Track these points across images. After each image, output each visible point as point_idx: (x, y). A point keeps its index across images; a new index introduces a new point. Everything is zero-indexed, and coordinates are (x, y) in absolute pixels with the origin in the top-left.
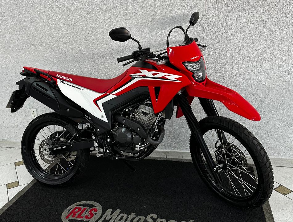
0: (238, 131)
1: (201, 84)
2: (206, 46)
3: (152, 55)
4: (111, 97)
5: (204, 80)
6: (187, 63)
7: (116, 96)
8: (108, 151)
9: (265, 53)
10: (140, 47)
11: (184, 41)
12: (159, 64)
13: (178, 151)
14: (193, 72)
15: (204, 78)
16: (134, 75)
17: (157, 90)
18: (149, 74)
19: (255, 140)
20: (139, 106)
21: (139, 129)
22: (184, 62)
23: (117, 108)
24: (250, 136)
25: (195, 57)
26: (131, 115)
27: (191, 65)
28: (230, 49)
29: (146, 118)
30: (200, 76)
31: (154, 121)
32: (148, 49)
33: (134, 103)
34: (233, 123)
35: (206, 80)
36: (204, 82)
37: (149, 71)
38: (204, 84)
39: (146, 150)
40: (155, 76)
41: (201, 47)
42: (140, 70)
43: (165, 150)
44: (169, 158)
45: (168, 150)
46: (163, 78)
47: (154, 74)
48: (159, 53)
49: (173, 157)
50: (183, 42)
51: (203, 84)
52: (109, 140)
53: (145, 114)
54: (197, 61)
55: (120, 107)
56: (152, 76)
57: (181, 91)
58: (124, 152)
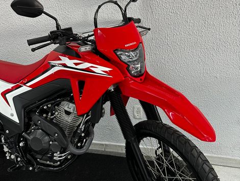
0: (184, 150)
1: (138, 80)
2: (149, 29)
3: (75, 38)
4: (24, 89)
5: (142, 75)
6: (121, 51)
7: (31, 89)
8: (19, 159)
9: (218, 41)
10: (58, 26)
11: (123, 21)
12: (82, 51)
13: (118, 144)
14: (128, 63)
15: (143, 72)
16: (53, 63)
17: (82, 84)
18: (70, 63)
19: (206, 164)
20: (60, 103)
21: (57, 135)
22: (117, 50)
23: (32, 104)
24: (199, 158)
25: (131, 44)
26: (50, 114)
27: (127, 53)
28: (178, 33)
29: (69, 119)
30: (137, 69)
31: (80, 122)
32: (70, 29)
33: (53, 100)
34: (178, 137)
35: (145, 74)
36: (143, 78)
37: (70, 59)
38: (143, 80)
39: (69, 157)
40: (78, 67)
41: (143, 30)
42: (60, 56)
43: (104, 143)
44: (107, 152)
45: (107, 143)
46: (87, 70)
47: (76, 64)
48: (86, 35)
49: (112, 151)
50: (121, 23)
51: (141, 79)
52: (21, 144)
53: (68, 113)
54: (135, 48)
55: (35, 103)
56: (74, 66)
57: (114, 86)
58: (40, 159)
